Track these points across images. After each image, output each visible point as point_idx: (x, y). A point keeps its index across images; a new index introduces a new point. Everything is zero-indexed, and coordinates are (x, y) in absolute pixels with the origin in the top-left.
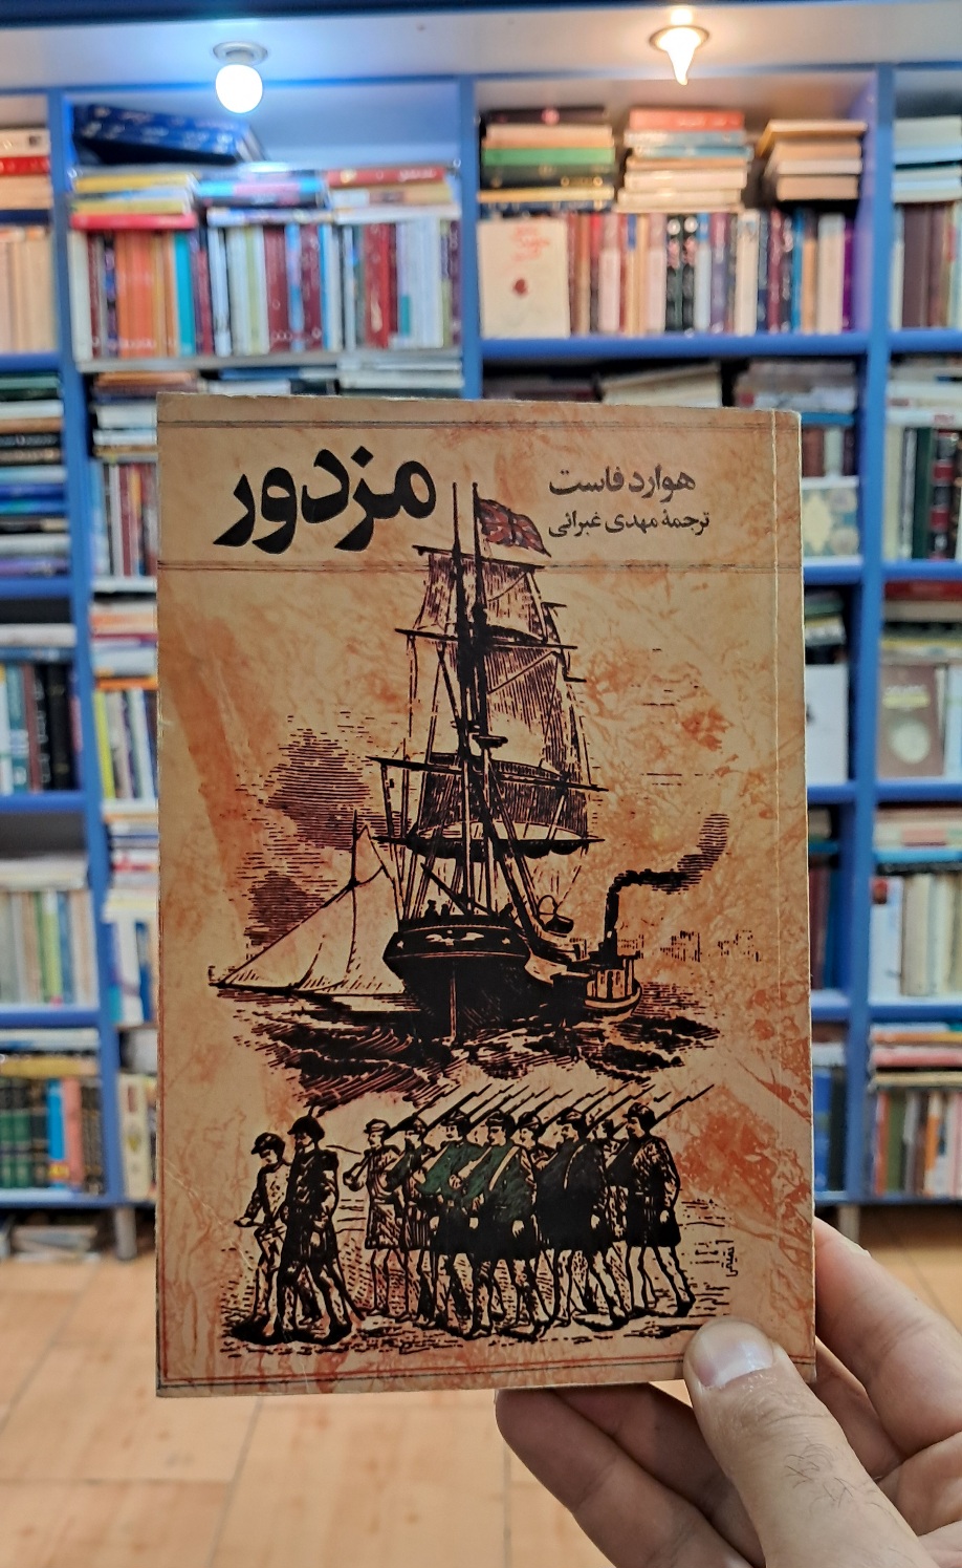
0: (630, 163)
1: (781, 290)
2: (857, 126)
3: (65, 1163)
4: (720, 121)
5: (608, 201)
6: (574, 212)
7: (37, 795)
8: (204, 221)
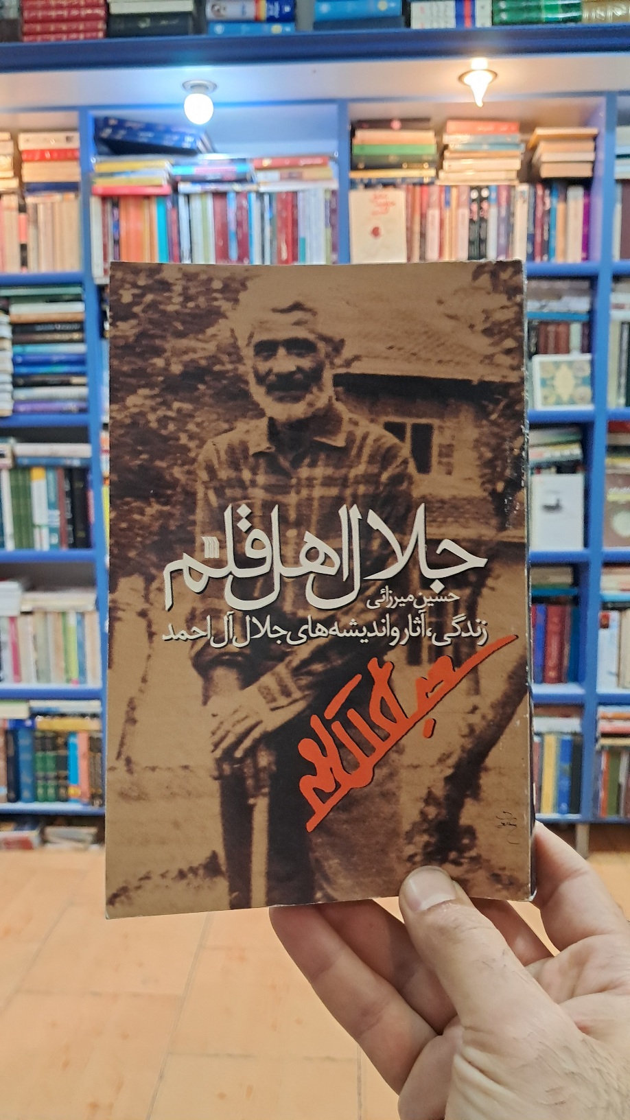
0: (447, 154)
1: (542, 235)
2: (592, 131)
3: (78, 786)
4: (504, 127)
5: (432, 177)
6: (410, 184)
7: (65, 551)
8: (175, 190)
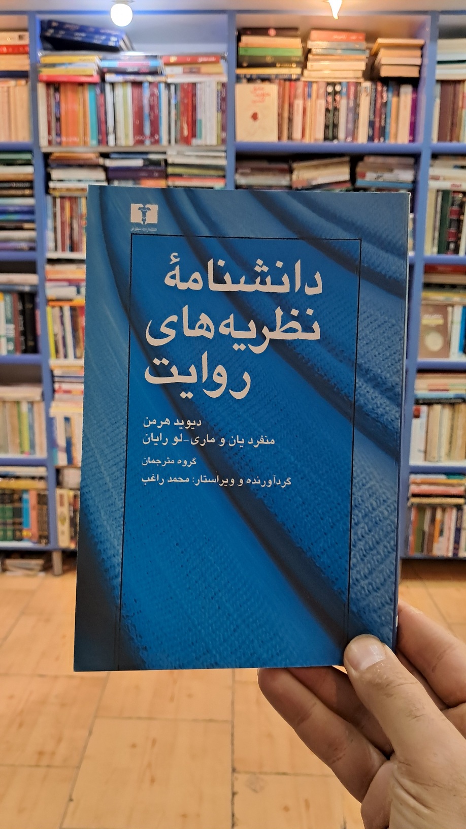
0: (310, 56)
1: (380, 121)
2: (420, 42)
3: (30, 530)
4: (354, 37)
5: (298, 75)
6: (282, 79)
7: (19, 356)
8: (103, 80)
